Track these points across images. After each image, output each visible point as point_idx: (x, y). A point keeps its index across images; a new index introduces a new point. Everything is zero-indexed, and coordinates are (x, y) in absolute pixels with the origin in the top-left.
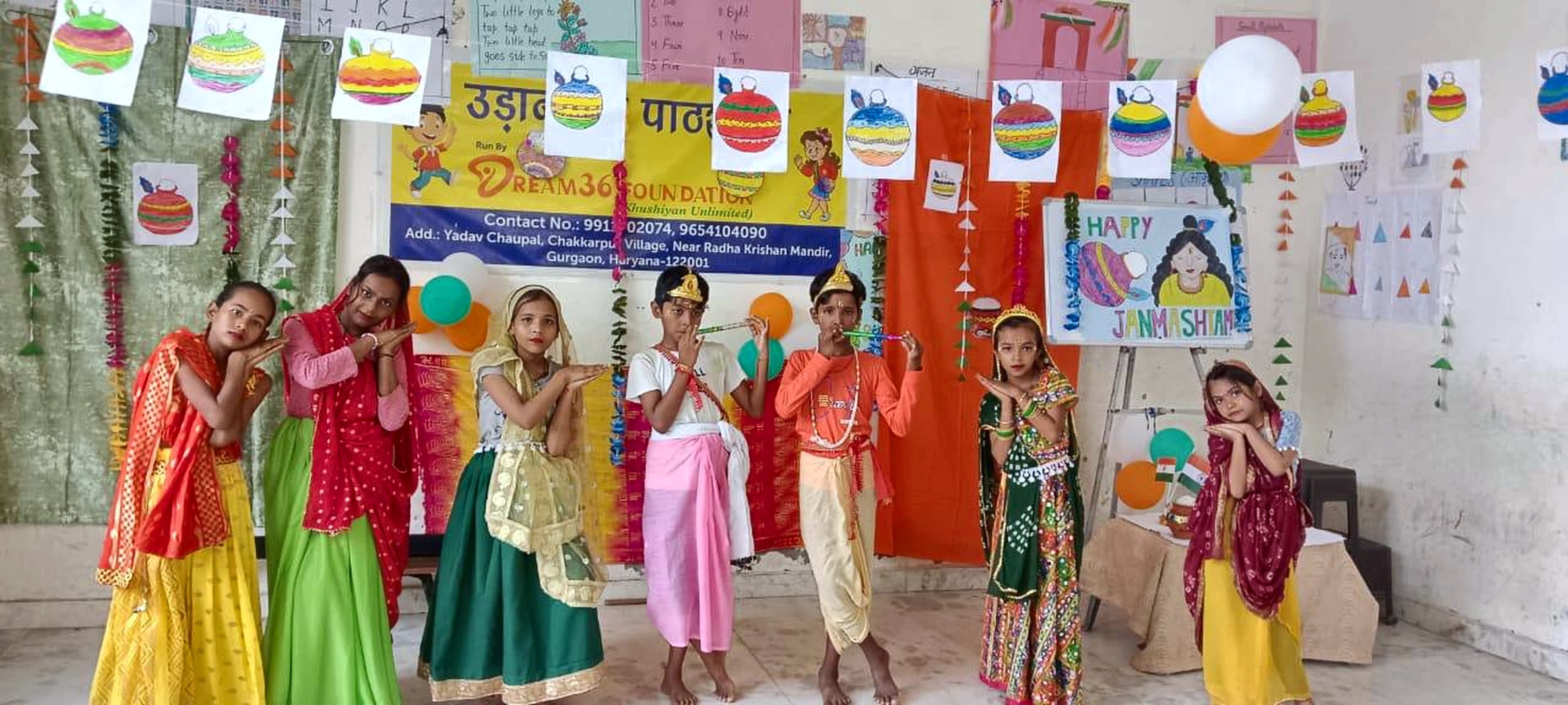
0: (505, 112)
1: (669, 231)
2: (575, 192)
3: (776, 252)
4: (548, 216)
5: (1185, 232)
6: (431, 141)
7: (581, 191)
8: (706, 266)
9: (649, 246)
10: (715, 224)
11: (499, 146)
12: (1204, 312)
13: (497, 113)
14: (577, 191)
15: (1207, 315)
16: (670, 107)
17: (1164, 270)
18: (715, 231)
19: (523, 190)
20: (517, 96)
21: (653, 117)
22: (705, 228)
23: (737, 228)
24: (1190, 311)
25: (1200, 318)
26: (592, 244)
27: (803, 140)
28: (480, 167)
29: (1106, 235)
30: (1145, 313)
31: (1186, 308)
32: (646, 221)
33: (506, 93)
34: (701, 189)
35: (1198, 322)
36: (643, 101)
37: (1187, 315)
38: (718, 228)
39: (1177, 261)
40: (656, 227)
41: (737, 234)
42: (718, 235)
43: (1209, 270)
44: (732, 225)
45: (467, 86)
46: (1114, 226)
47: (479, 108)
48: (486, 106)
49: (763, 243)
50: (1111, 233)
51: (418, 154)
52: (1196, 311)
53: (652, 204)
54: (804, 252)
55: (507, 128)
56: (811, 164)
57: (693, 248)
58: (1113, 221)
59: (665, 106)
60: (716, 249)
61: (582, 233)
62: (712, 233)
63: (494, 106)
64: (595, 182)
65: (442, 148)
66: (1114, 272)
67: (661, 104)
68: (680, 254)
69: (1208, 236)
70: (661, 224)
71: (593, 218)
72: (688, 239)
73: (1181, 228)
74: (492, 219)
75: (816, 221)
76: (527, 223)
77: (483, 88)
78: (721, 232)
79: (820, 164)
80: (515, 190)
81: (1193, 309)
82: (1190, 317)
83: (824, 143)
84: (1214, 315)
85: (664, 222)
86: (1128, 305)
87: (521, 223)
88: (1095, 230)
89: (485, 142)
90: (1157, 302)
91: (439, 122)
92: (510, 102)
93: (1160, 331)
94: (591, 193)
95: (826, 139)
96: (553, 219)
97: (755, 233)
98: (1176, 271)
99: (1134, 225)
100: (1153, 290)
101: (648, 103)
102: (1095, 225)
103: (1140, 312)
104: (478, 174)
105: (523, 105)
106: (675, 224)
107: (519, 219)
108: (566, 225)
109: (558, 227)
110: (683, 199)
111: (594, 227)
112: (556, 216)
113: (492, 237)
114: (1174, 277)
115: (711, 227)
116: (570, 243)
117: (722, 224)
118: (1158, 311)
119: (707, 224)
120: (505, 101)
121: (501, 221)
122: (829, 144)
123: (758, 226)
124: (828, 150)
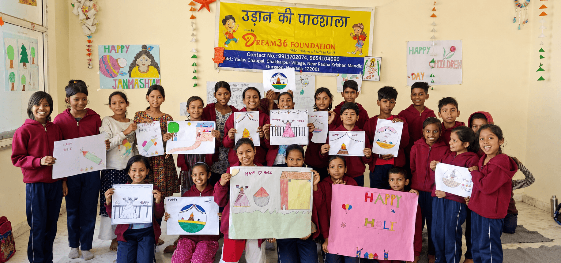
0: (254, 19)
1: (306, 58)
2: (275, 45)
3: (343, 66)
4: (266, 53)
5: (142, 51)
6: (231, 29)
7: (278, 45)
8: (319, 70)
9: (299, 63)
10: (322, 56)
11: (252, 30)
12: (148, 79)
13: (252, 20)
14: (276, 45)
15: (149, 81)
16: (308, 16)
17: (134, 65)
18: (322, 58)
19: (259, 44)
20: (258, 14)
21: (302, 19)
22: (319, 58)
23: (329, 57)
24: (143, 80)
25: (147, 82)
26: (281, 63)
27: (353, 27)
28: (246, 37)
29: (111, 52)
30: (125, 80)
31: (142, 78)
32: (298, 55)
33: (254, 13)
34: (317, 44)
35: (146, 83)
36: (299, 14)
37: (142, 81)
38: (323, 57)
39: (139, 61)
40: (302, 57)
41: (329, 60)
42: (323, 60)
43: (151, 65)
44: (328, 57)
45: (242, 11)
46: (114, 49)
47: (246, 18)
48: (248, 17)
49: (338, 63)
50: (113, 51)
51: (227, 33)
52: (145, 79)
53: (301, 49)
54: (353, 66)
55: (255, 25)
56: (356, 36)
57: (314, 64)
58: (114, 47)
59: (306, 16)
60: (322, 65)
61: (278, 59)
62: (321, 59)
63: (250, 18)
64: (282, 42)
65: (234, 31)
66: (114, 65)
67: (305, 15)
68: (310, 66)
69: (151, 52)
70: (303, 56)
71: (281, 54)
72: (313, 61)
73: (141, 50)
74: (249, 54)
75: (357, 55)
76: (260, 56)
77: (247, 12)
78: (324, 59)
79: (359, 35)
80: (257, 44)
81: (144, 79)
82: (143, 82)
83: (361, 28)
84: (152, 81)
85: (305, 55)
86: (119, 77)
87: (258, 55)
88: (107, 50)
89: (247, 29)
90: (130, 77)
91: (234, 23)
92: (256, 16)
93: (131, 86)
94: (280, 46)
95: (362, 27)
96: (268, 54)
97: (336, 59)
98: (138, 65)
99: (122, 49)
100: (129, 72)
101: (300, 15)
102: (107, 49)
103: (123, 80)
104: (245, 39)
105: (260, 16)
106: (308, 56)
107: (257, 54)
108: (273, 56)
109: (270, 57)
110: (311, 48)
111: (281, 57)
112: (269, 53)
113: (249, 60)
114: (137, 67)
115: (320, 57)
116: (273, 62)
117: (324, 56)
118: (131, 79)
119: (319, 56)
120: (254, 16)
121: (252, 55)
122: (363, 28)
123: (337, 57)
124: (362, 31)
